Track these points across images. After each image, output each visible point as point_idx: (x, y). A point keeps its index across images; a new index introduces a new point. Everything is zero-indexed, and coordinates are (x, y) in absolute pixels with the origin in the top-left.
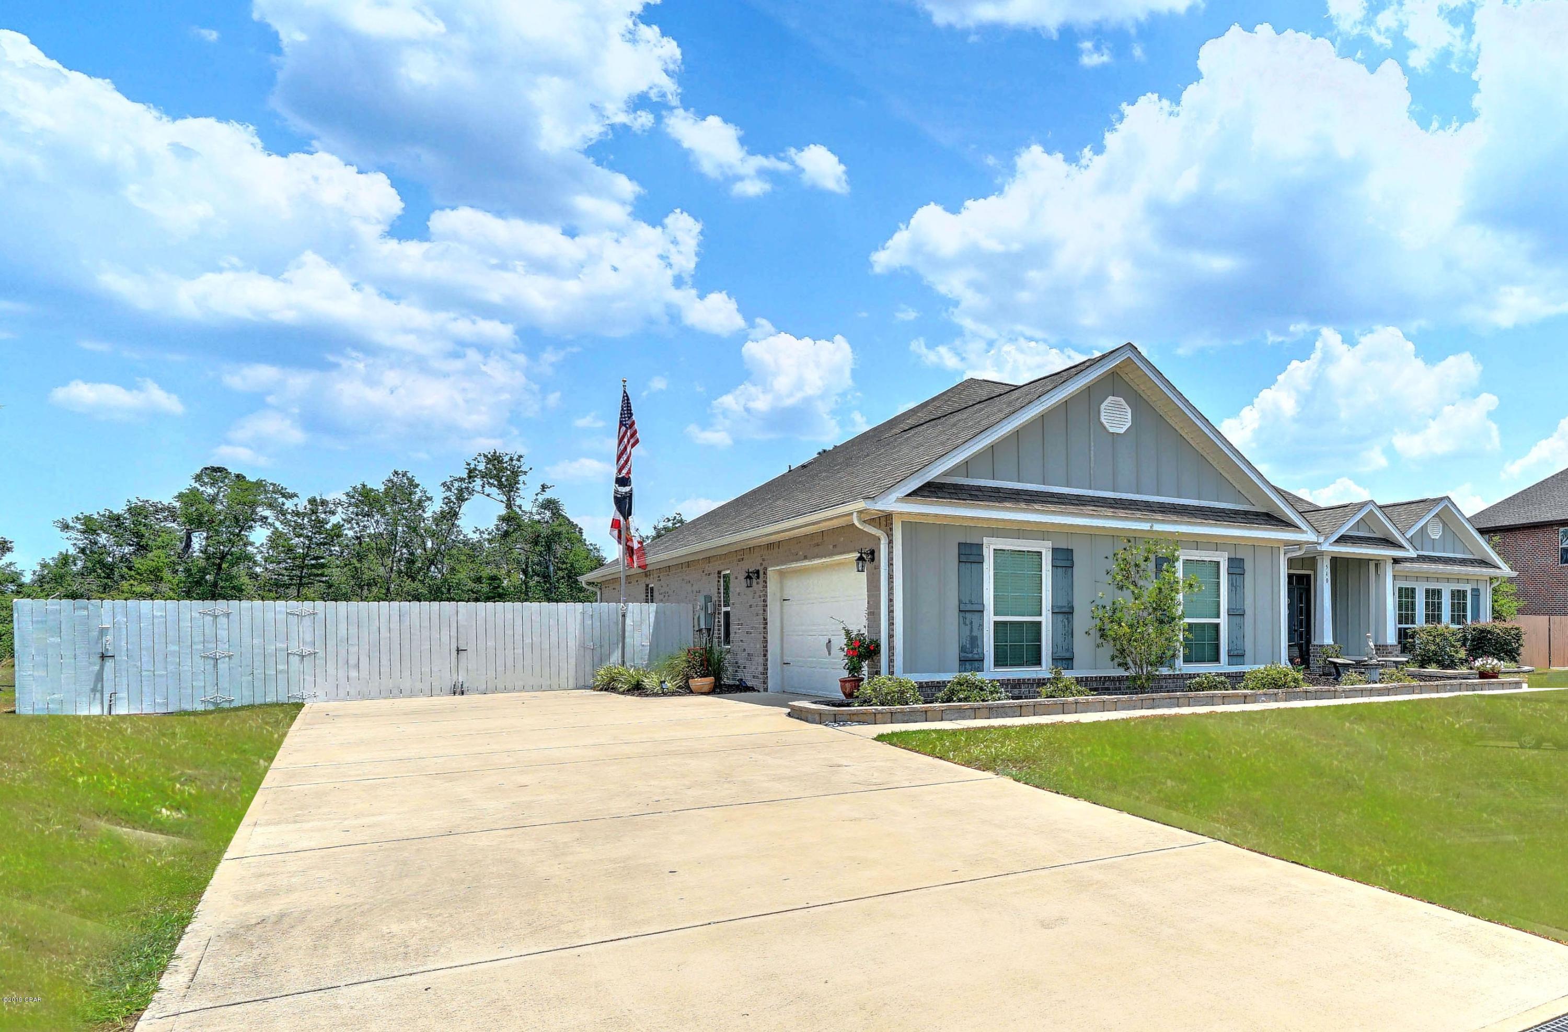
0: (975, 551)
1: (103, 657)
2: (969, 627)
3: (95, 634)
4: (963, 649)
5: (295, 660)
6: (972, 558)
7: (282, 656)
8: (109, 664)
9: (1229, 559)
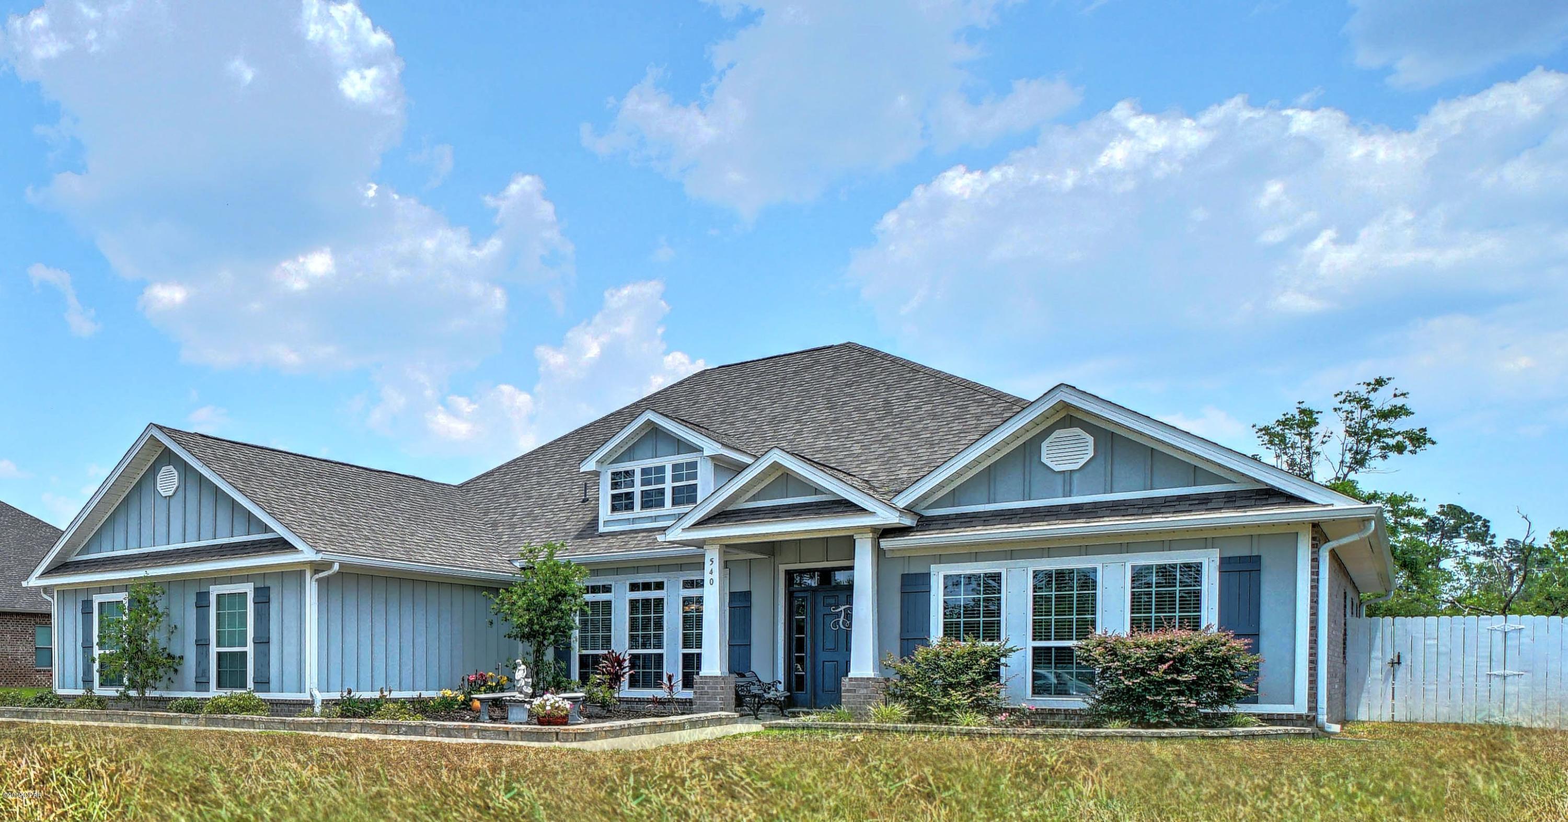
0: (89, 605)
9: (255, 588)
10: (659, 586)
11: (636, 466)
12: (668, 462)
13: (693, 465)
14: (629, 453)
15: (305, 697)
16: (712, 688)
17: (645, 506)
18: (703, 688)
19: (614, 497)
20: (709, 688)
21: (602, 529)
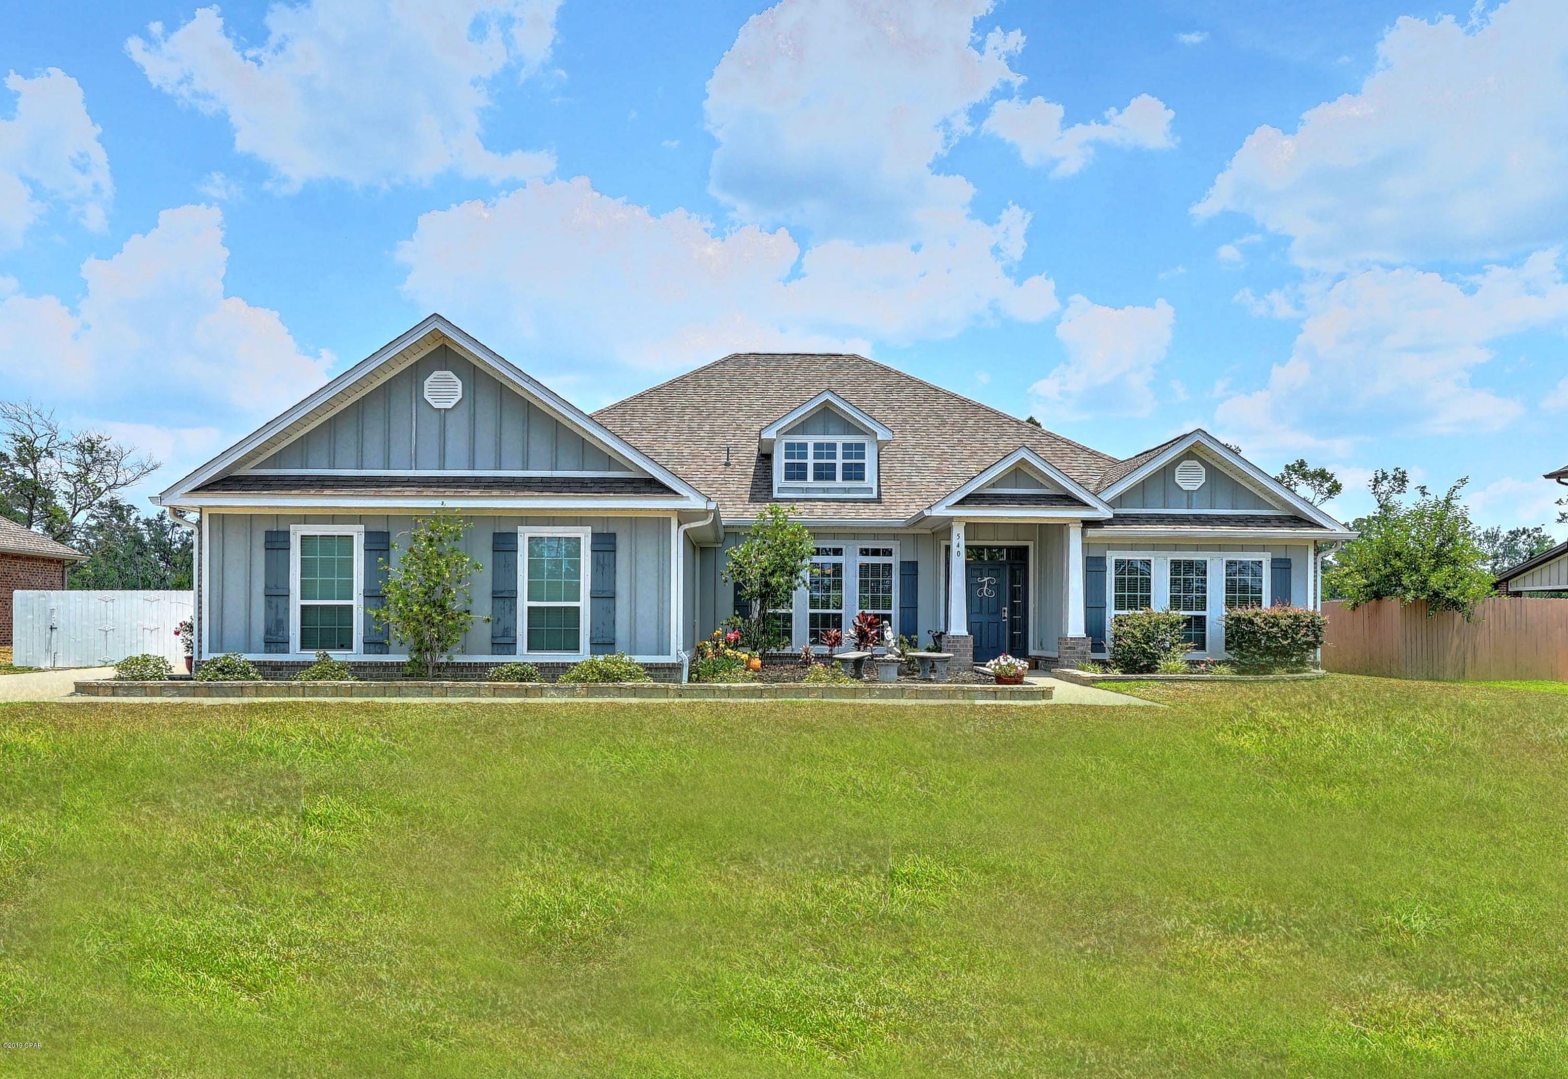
0: (281, 538)
1: (51, 628)
2: (275, 610)
3: (48, 612)
4: (268, 631)
5: (147, 632)
6: (278, 545)
7: (141, 629)
8: (55, 633)
9: (593, 534)
10: (838, 552)
11: (811, 440)
12: (839, 440)
13: (861, 446)
14: (802, 427)
15: (671, 659)
16: (962, 646)
17: (817, 477)
18: (955, 646)
19: (788, 466)
20: (961, 646)
21: (776, 494)
